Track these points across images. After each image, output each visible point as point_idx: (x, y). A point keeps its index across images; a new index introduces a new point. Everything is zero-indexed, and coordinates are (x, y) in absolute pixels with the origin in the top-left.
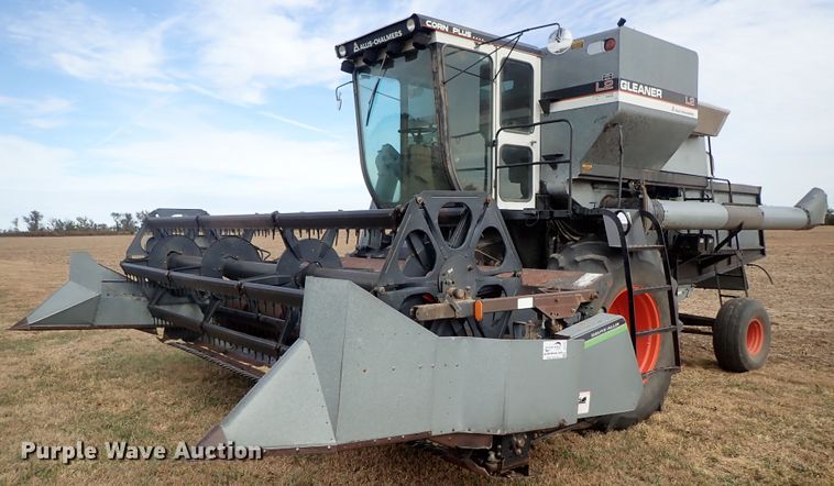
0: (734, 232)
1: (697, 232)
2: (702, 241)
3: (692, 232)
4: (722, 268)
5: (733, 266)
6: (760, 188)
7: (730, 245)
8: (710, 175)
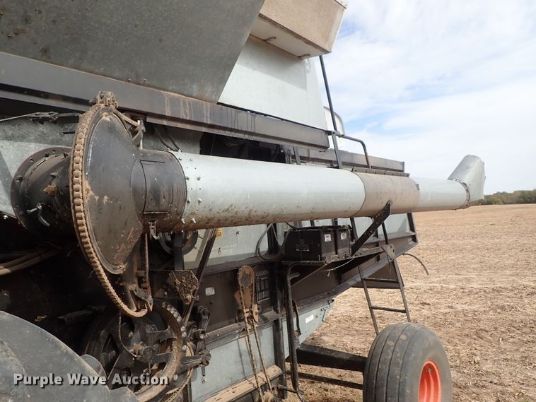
0: (380, 216)
1: (328, 223)
2: (328, 238)
3: (319, 223)
4: (369, 270)
5: (383, 263)
6: (403, 163)
7: (377, 235)
8: (331, 129)
